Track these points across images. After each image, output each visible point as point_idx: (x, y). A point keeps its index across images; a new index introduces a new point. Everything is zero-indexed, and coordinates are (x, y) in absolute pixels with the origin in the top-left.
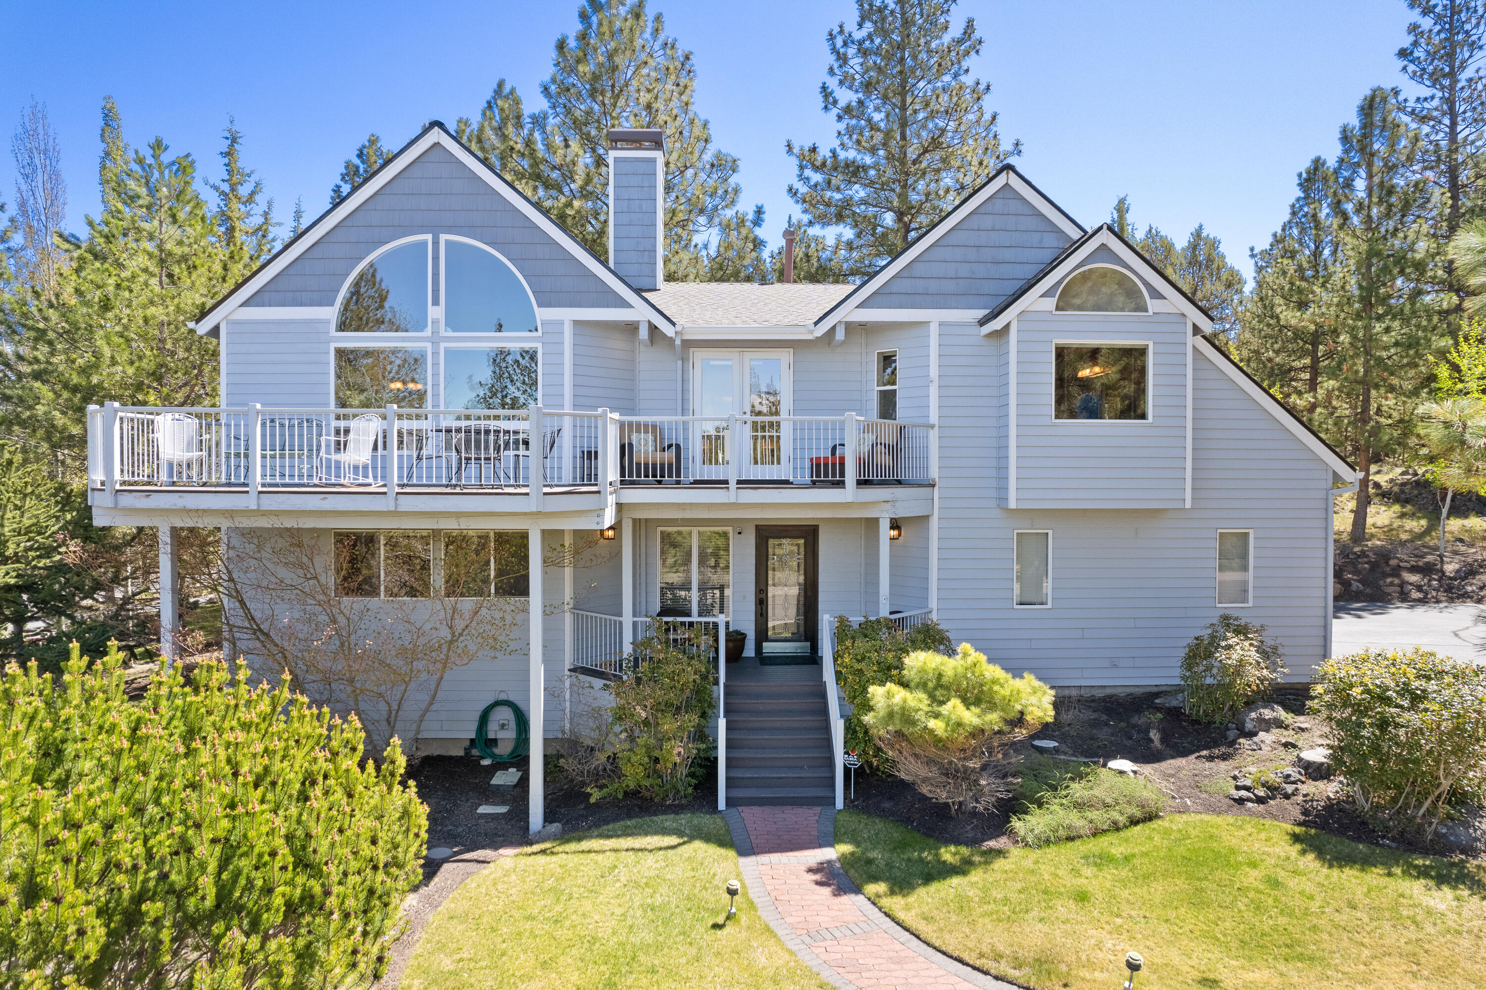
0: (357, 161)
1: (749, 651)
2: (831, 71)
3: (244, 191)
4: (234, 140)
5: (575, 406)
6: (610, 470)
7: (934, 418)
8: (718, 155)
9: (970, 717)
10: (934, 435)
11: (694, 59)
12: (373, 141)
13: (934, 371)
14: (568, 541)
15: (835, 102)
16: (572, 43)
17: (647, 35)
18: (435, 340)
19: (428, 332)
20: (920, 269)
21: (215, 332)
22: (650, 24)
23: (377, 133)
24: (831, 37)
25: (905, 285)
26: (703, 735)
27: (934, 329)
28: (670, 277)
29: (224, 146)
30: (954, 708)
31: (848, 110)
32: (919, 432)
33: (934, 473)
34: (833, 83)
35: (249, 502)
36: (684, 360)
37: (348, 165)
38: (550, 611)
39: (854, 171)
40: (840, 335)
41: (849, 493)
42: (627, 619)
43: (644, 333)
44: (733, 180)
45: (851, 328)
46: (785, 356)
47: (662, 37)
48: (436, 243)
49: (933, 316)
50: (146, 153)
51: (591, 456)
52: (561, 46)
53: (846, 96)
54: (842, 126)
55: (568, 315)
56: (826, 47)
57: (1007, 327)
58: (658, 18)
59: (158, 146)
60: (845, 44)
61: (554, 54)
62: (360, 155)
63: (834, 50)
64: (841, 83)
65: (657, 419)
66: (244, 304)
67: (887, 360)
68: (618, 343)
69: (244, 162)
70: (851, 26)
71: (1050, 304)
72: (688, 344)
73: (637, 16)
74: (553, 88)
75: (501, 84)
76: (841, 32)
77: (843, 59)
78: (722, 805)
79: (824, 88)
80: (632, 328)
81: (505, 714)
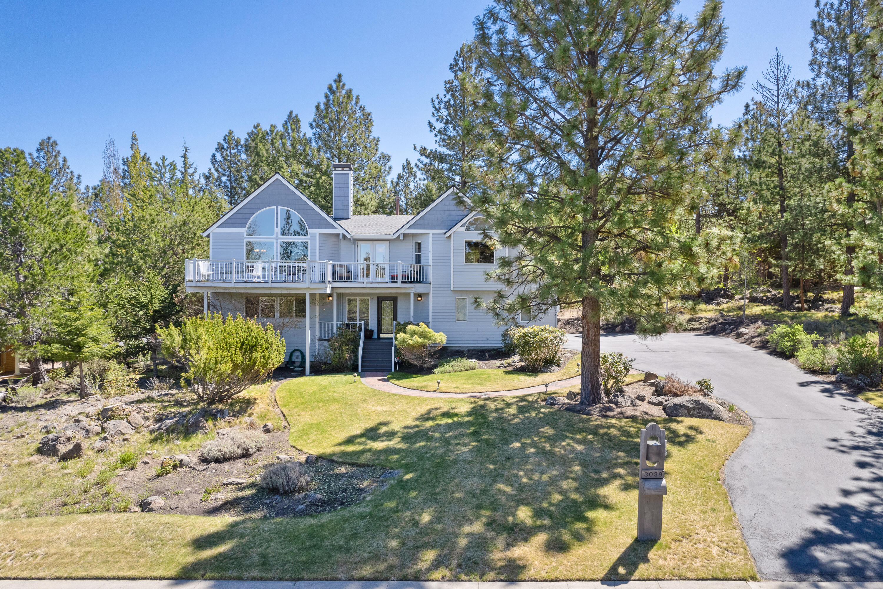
0: (223, 142)
1: (375, 336)
2: (433, 115)
3: (190, 171)
4: (186, 151)
5: (320, 259)
6: (329, 277)
7: (431, 263)
8: (382, 154)
9: (420, 340)
10: (431, 268)
11: (372, 115)
12: (231, 133)
13: (431, 249)
14: (318, 297)
15: (435, 128)
16: (322, 107)
17: (353, 102)
18: (277, 238)
19: (274, 236)
20: (426, 217)
21: (208, 236)
22: (354, 100)
23: (232, 129)
24: (433, 101)
25: (422, 222)
26: (355, 352)
27: (431, 236)
28: (354, 213)
29: (182, 153)
30: (416, 338)
31: (440, 132)
32: (426, 267)
33: (431, 280)
34: (433, 121)
35: (232, 285)
36: (355, 244)
37: (219, 144)
38: (311, 317)
39: (441, 158)
40: (402, 237)
41: (399, 285)
42: (335, 322)
43: (341, 237)
44: (389, 164)
45: (405, 235)
46: (387, 243)
47: (359, 105)
48: (277, 209)
49: (431, 232)
50: (160, 162)
51: (323, 275)
52: (318, 107)
53: (439, 126)
54: (438, 139)
55: (318, 231)
56: (431, 105)
57: (450, 235)
58: (358, 98)
59: (164, 159)
60: (439, 103)
61: (314, 110)
62: (224, 140)
63: (434, 107)
64: (437, 120)
65: (345, 263)
66: (218, 227)
67: (419, 245)
68: (334, 239)
69: (190, 160)
70: (441, 96)
71: (464, 229)
72: (355, 240)
73: (349, 97)
74: (314, 124)
75: (291, 113)
76: (438, 98)
77: (438, 110)
78: (360, 370)
79: (430, 123)
80: (338, 235)
81: (297, 354)
